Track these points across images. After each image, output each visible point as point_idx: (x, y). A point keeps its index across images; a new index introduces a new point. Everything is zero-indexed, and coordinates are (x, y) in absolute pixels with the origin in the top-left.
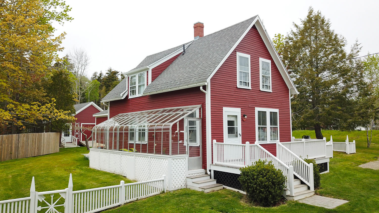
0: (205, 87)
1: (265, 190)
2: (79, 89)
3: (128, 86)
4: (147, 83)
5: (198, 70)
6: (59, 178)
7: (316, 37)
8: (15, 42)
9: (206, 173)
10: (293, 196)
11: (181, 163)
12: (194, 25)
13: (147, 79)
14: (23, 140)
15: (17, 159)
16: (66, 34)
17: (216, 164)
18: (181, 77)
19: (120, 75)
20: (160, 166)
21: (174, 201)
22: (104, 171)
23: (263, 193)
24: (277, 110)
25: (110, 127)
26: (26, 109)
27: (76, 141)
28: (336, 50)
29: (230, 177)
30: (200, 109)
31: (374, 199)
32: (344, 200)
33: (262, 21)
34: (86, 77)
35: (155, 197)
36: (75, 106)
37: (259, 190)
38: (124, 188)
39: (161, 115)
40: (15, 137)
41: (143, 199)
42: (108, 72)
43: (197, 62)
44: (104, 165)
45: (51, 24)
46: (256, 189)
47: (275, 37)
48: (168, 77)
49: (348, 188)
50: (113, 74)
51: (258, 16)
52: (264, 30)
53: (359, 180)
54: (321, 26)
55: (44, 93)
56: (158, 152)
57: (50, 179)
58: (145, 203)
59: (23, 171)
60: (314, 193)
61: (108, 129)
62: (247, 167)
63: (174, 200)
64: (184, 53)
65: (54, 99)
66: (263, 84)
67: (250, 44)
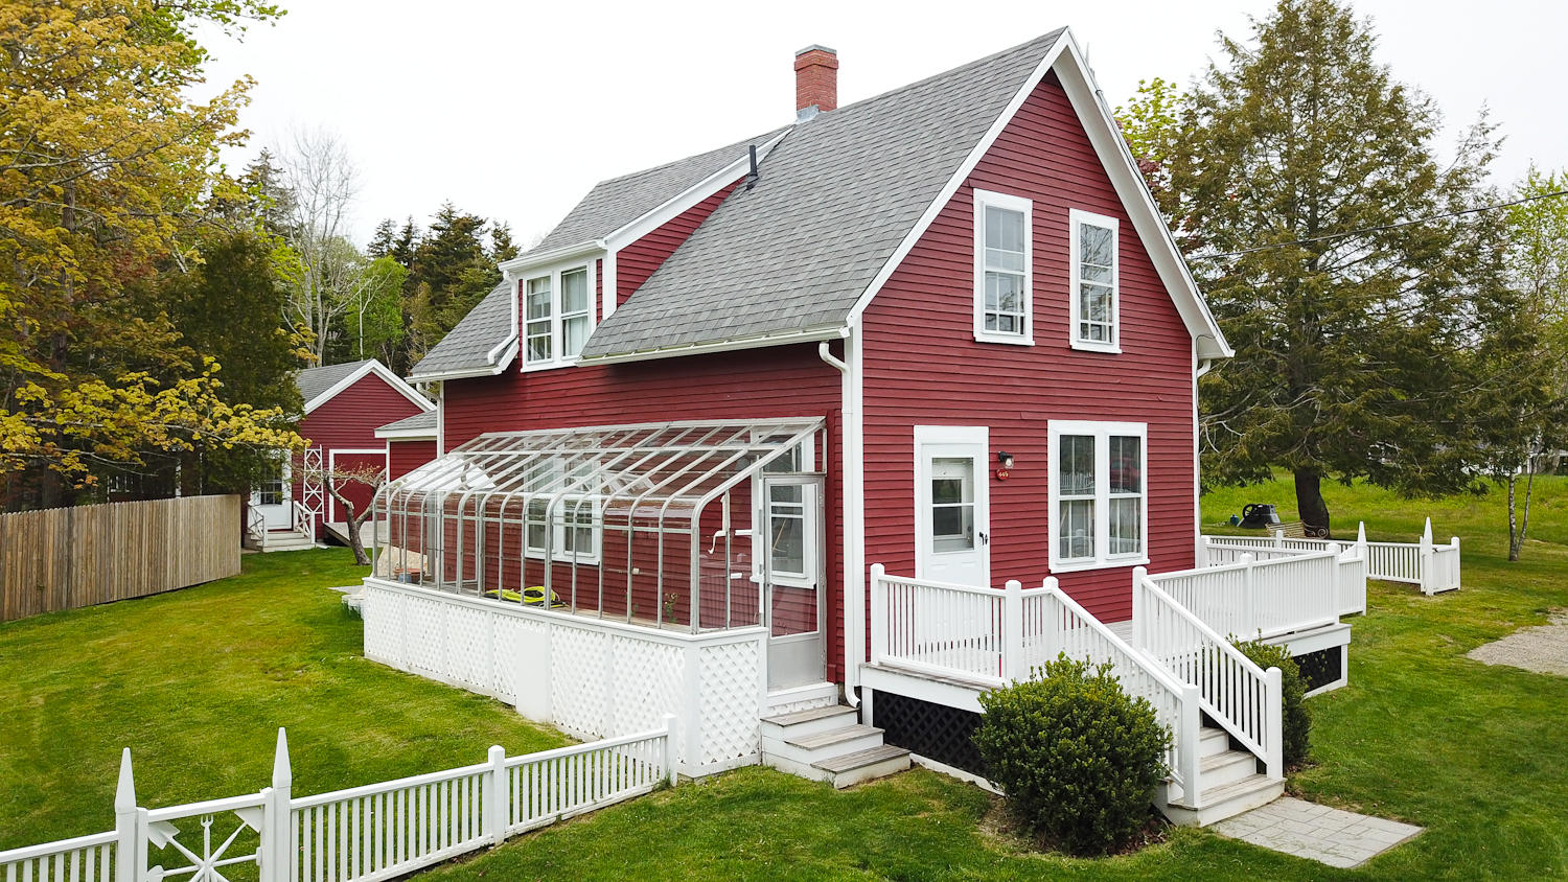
0: (838, 347)
1: (1081, 788)
2: (318, 298)
3: (520, 317)
4: (599, 310)
5: (809, 268)
6: (241, 708)
7: (1313, 96)
8: (36, 126)
9: (843, 701)
10: (1196, 810)
11: (740, 661)
12: (794, 60)
13: (599, 295)
14: (89, 531)
15: (65, 611)
16: (257, 83)
17: (881, 664)
18: (740, 294)
19: (490, 233)
20: (653, 675)
21: (707, 828)
22: (423, 674)
23: (1072, 801)
24: (1139, 429)
25: (447, 494)
26: (95, 403)
27: (308, 525)
28: (1395, 151)
29: (941, 722)
30: (818, 435)
31: (1523, 818)
32: (1402, 821)
33: (1084, 55)
34: (347, 241)
35: (630, 809)
36: (302, 379)
37: (1057, 786)
38: (502, 779)
39: (656, 451)
40: (56, 523)
41: (583, 815)
42: (439, 221)
43: (808, 228)
44: (424, 649)
45: (190, 33)
46: (1045, 783)
47: (1141, 90)
48: (685, 291)
49: (1422, 765)
50: (462, 229)
51: (1066, 31)
52: (1093, 91)
53: (1470, 725)
54: (1336, 49)
55: (171, 330)
56: (645, 611)
57: (202, 715)
58: (592, 835)
59: (93, 674)
60: (1282, 791)
61: (440, 504)
62: (1009, 686)
63: (708, 823)
64: (750, 179)
65: (212, 359)
66: (1085, 321)
67: (1031, 152)
